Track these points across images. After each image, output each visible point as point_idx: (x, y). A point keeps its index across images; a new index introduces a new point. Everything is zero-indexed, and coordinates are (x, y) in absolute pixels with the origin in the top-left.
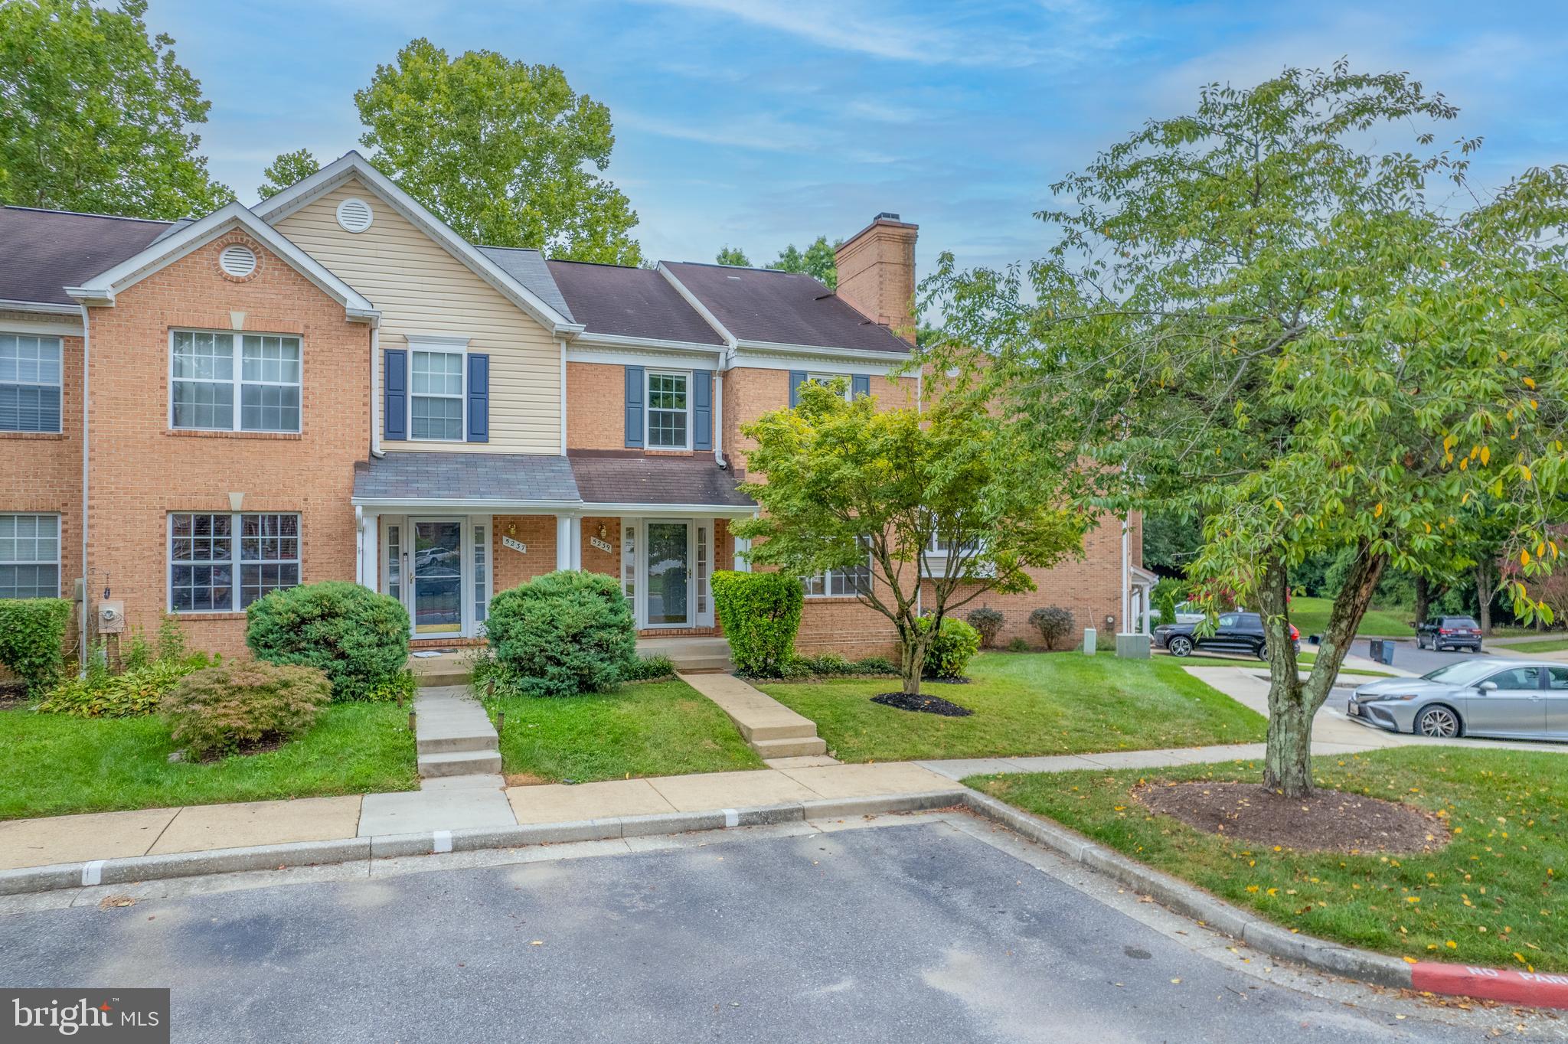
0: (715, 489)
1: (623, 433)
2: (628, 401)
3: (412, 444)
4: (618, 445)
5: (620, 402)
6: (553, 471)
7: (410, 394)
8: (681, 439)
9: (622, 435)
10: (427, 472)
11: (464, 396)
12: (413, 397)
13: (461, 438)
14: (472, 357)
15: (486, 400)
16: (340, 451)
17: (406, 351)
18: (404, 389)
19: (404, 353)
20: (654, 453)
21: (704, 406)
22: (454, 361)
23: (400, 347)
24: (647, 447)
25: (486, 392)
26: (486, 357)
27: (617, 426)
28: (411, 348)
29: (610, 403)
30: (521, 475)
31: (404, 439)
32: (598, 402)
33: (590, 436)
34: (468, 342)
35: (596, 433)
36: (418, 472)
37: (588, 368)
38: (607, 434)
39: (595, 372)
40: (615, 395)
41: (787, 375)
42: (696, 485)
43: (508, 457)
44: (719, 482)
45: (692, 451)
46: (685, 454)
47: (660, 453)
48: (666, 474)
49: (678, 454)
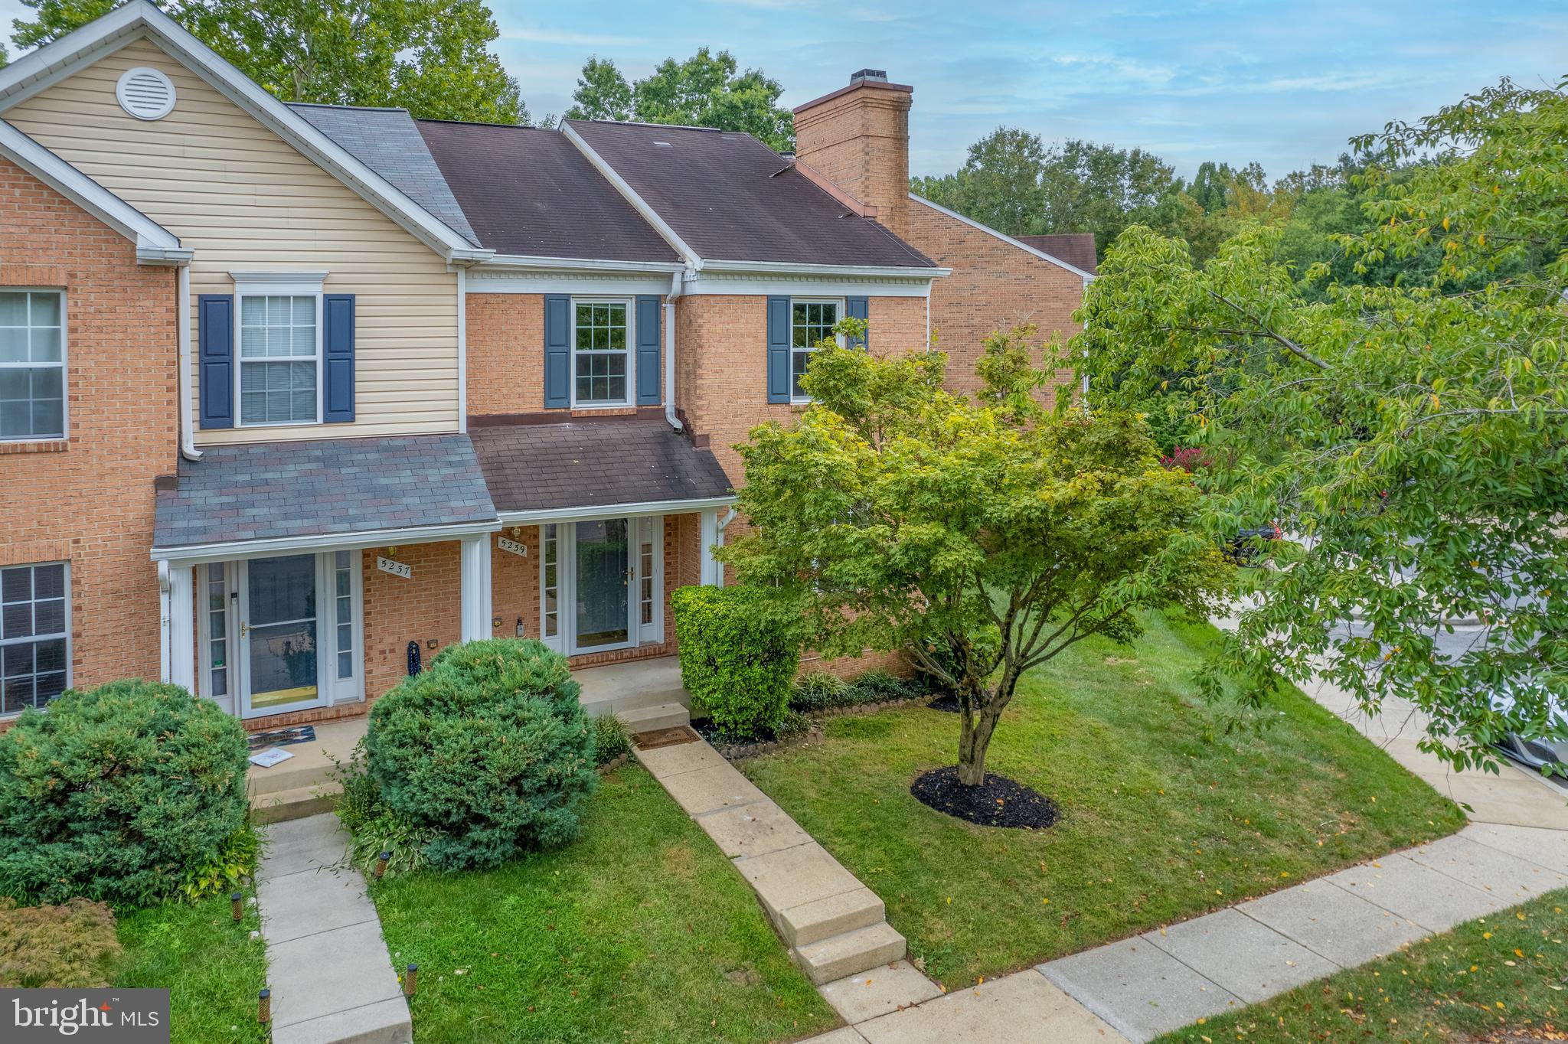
0: (674, 470)
1: (541, 389)
2: (549, 343)
3: (244, 433)
4: (536, 406)
5: (538, 346)
6: (450, 464)
7: (239, 358)
8: (618, 392)
9: (540, 391)
10: (267, 482)
11: (319, 358)
12: (243, 364)
13: (315, 418)
14: (329, 299)
15: (351, 361)
16: (132, 463)
17: (231, 297)
18: (230, 352)
19: (228, 300)
20: (584, 414)
21: (651, 343)
22: (304, 307)
23: (224, 290)
24: (576, 406)
25: (351, 348)
26: (349, 300)
27: (534, 379)
28: (240, 291)
29: (524, 348)
30: (406, 477)
31: (230, 425)
32: (507, 348)
33: (496, 396)
34: (324, 279)
35: (505, 391)
36: (252, 485)
37: (493, 300)
38: (519, 390)
39: (502, 306)
40: (531, 337)
41: (765, 302)
42: (647, 464)
43: (385, 443)
44: (677, 457)
45: (634, 406)
46: (625, 413)
47: (593, 414)
48: (604, 448)
49: (616, 413)
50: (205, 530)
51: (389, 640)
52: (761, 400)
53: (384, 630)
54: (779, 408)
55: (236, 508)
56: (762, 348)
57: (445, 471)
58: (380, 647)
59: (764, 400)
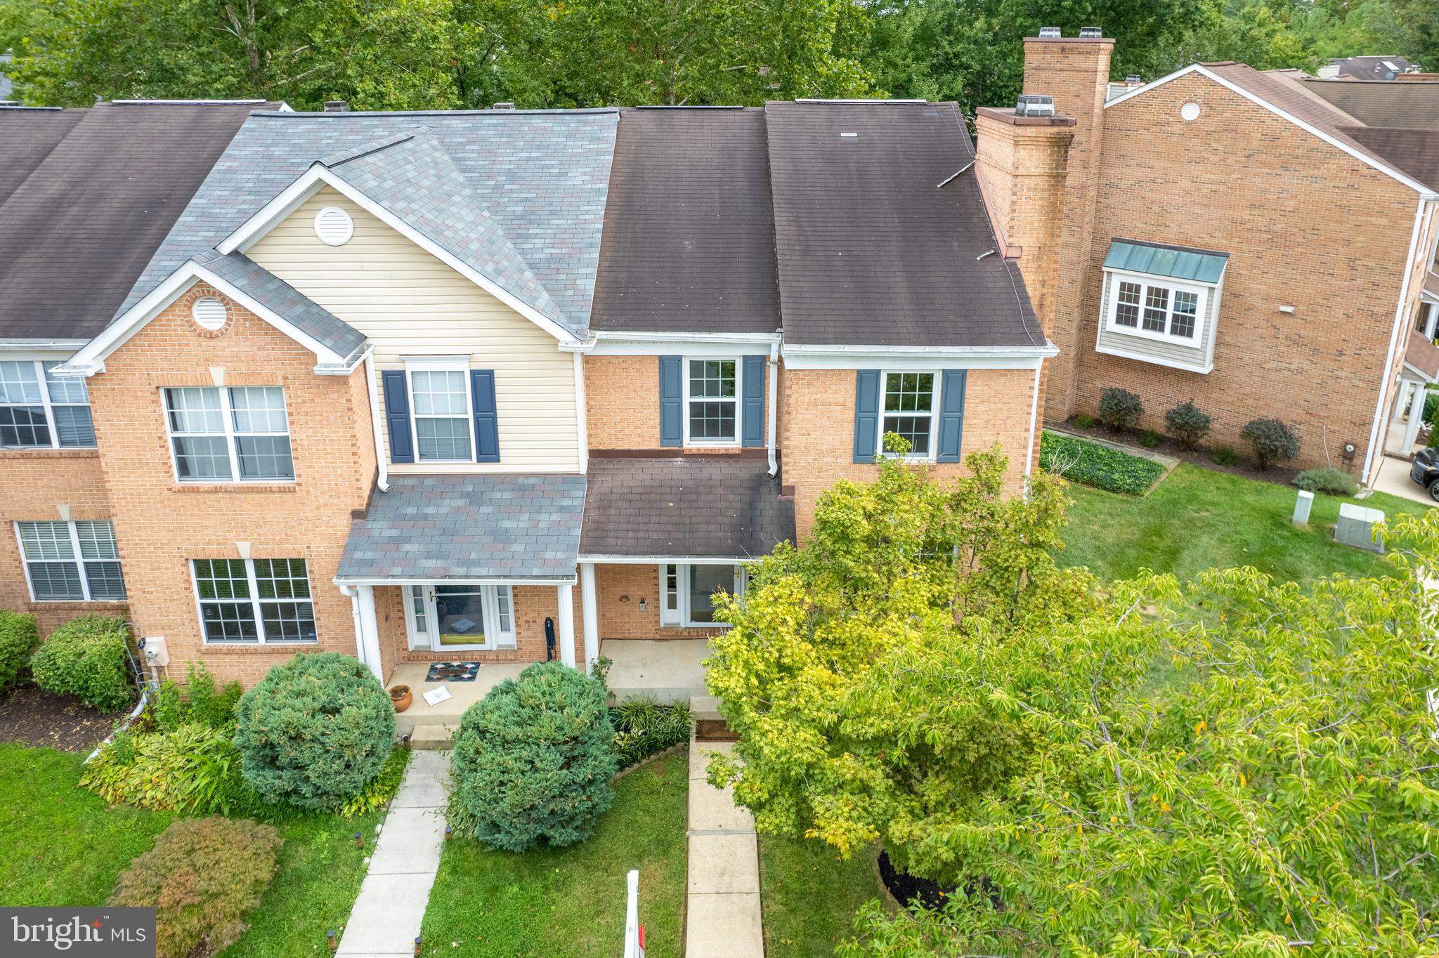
0: (752, 521)
1: (658, 429)
3: (420, 467)
4: (653, 444)
5: (655, 397)
6: (562, 509)
7: (413, 417)
8: (728, 431)
9: (656, 432)
10: (426, 516)
11: (470, 416)
12: (417, 419)
13: (470, 457)
14: (474, 374)
15: (495, 418)
16: (336, 501)
17: (404, 372)
18: (406, 410)
19: (402, 374)
20: (694, 452)
21: (755, 395)
22: (456, 378)
23: (397, 367)
24: (690, 443)
25: (494, 409)
26: (490, 374)
27: (651, 423)
28: (409, 368)
29: (643, 398)
30: (524, 521)
31: (412, 461)
32: (628, 399)
33: (620, 435)
34: (469, 358)
35: (627, 431)
36: (415, 518)
37: (615, 361)
38: (639, 431)
39: (624, 365)
40: (648, 390)
41: (855, 375)
42: (731, 512)
43: (520, 480)
44: (761, 505)
45: (740, 446)
46: (731, 452)
47: (702, 452)
48: (701, 489)
49: (723, 452)
50: (371, 563)
51: (532, 615)
52: (847, 459)
53: (527, 607)
54: (865, 467)
55: (398, 541)
56: (850, 415)
57: (555, 517)
58: (526, 619)
59: (851, 460)
